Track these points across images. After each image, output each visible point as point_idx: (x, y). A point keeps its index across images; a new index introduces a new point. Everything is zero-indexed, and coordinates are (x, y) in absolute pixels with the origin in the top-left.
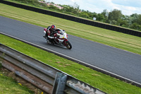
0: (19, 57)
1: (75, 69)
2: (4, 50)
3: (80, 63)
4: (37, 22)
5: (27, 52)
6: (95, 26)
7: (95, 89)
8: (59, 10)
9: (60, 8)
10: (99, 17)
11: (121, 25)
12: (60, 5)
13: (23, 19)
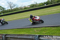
0: (16, 37)
1: (43, 30)
2: (9, 36)
3: (45, 27)
4: (21, 17)
5: (20, 32)
6: (47, 8)
7: (52, 36)
8: (28, 8)
9: (29, 7)
10: (47, 3)
11: (58, 2)
12: (28, 6)
13: (14, 19)
